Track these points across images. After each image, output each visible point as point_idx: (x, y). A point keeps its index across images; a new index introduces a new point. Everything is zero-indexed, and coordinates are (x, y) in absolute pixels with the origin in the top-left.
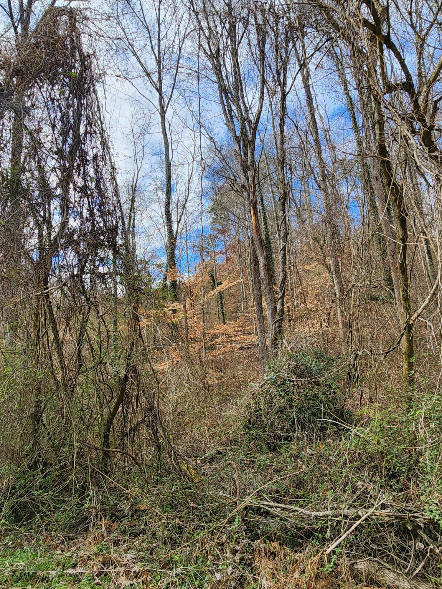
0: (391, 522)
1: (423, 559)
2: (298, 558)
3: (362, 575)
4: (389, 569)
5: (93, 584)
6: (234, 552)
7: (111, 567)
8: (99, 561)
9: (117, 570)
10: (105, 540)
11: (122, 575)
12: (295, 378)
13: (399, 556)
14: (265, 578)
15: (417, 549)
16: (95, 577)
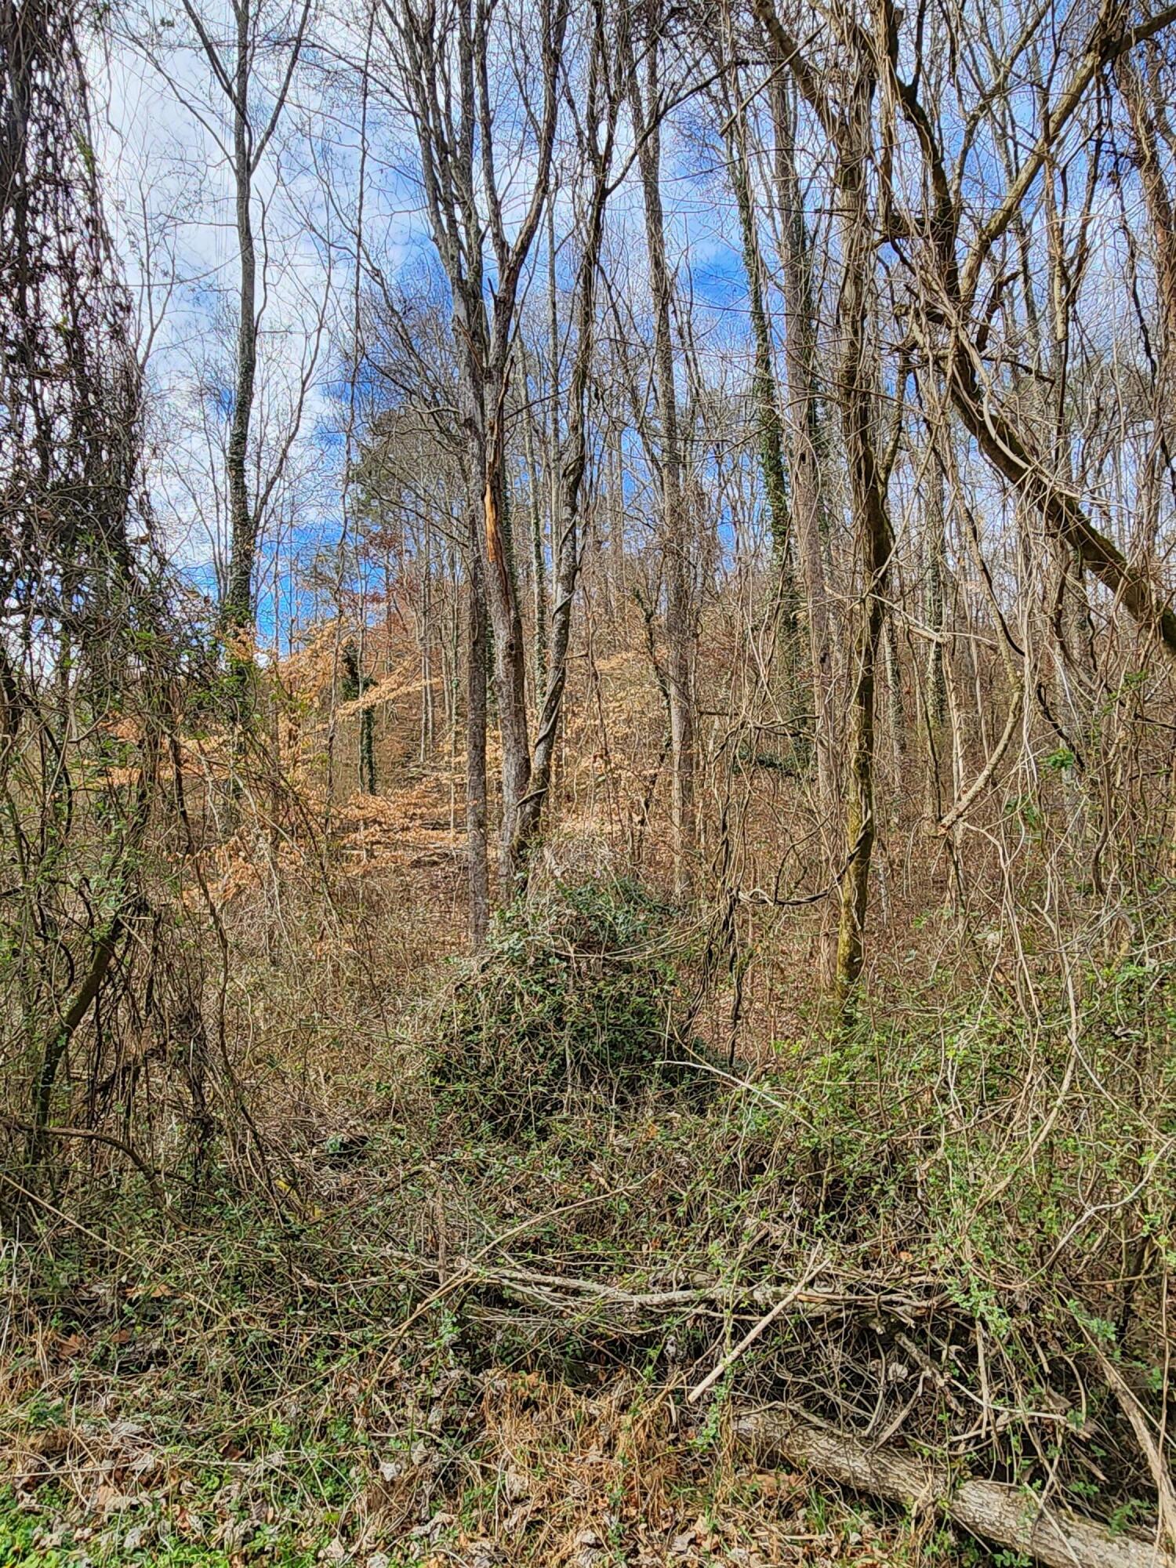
0: (835, 1316)
1: (906, 1402)
2: (596, 1413)
3: (748, 1444)
4: (818, 1428)
5: (13, 1512)
6: (426, 1404)
7: (68, 1462)
8: (32, 1446)
9: (88, 1467)
10: (43, 1386)
11: (105, 1483)
12: (571, 950)
13: (845, 1397)
14: (512, 1468)
15: (891, 1378)
16: (21, 1493)
